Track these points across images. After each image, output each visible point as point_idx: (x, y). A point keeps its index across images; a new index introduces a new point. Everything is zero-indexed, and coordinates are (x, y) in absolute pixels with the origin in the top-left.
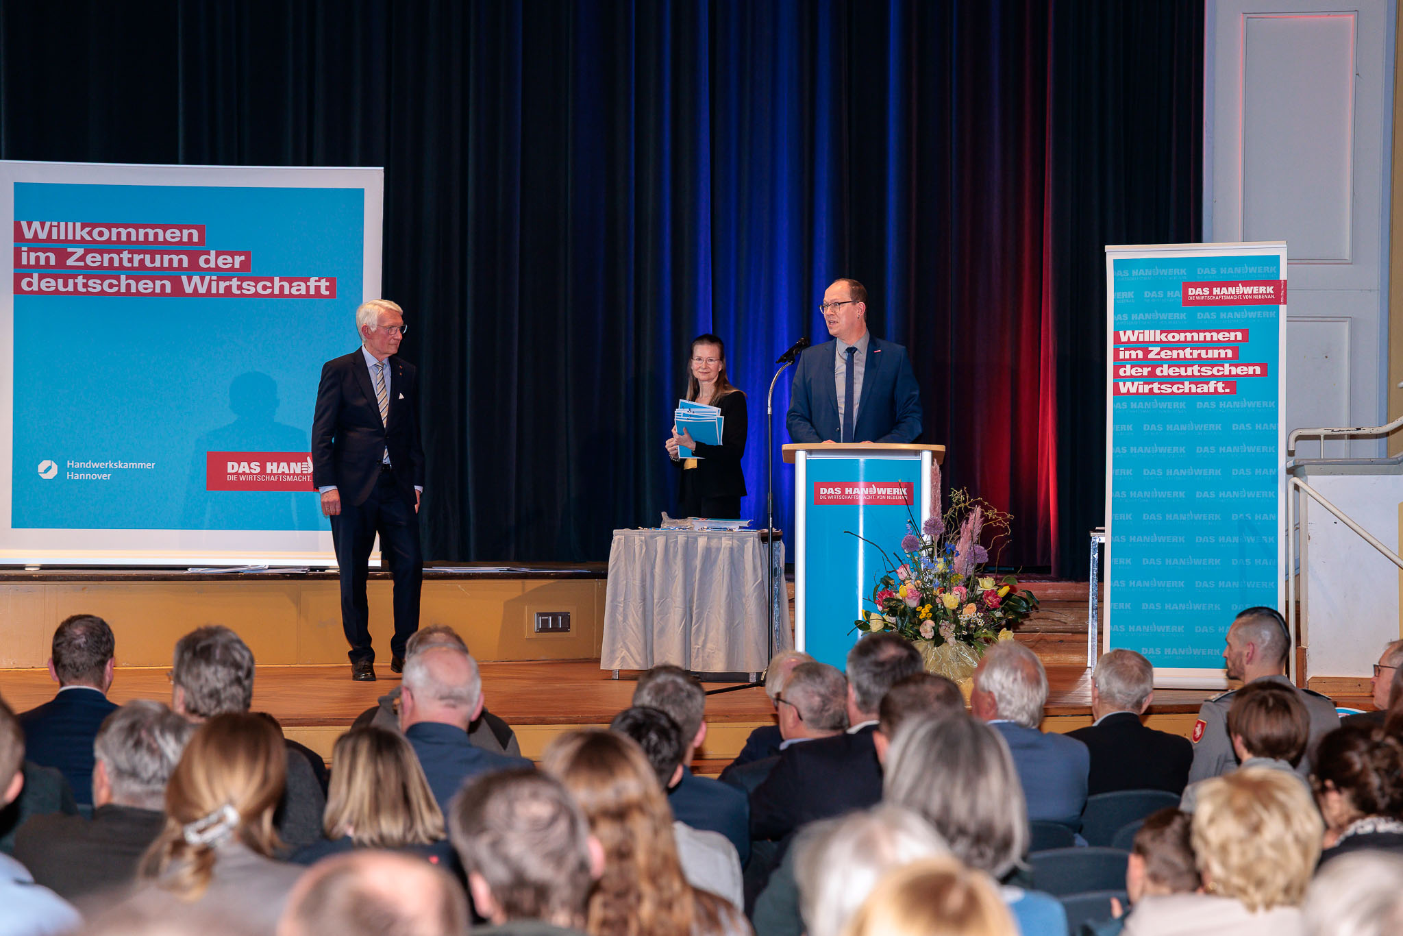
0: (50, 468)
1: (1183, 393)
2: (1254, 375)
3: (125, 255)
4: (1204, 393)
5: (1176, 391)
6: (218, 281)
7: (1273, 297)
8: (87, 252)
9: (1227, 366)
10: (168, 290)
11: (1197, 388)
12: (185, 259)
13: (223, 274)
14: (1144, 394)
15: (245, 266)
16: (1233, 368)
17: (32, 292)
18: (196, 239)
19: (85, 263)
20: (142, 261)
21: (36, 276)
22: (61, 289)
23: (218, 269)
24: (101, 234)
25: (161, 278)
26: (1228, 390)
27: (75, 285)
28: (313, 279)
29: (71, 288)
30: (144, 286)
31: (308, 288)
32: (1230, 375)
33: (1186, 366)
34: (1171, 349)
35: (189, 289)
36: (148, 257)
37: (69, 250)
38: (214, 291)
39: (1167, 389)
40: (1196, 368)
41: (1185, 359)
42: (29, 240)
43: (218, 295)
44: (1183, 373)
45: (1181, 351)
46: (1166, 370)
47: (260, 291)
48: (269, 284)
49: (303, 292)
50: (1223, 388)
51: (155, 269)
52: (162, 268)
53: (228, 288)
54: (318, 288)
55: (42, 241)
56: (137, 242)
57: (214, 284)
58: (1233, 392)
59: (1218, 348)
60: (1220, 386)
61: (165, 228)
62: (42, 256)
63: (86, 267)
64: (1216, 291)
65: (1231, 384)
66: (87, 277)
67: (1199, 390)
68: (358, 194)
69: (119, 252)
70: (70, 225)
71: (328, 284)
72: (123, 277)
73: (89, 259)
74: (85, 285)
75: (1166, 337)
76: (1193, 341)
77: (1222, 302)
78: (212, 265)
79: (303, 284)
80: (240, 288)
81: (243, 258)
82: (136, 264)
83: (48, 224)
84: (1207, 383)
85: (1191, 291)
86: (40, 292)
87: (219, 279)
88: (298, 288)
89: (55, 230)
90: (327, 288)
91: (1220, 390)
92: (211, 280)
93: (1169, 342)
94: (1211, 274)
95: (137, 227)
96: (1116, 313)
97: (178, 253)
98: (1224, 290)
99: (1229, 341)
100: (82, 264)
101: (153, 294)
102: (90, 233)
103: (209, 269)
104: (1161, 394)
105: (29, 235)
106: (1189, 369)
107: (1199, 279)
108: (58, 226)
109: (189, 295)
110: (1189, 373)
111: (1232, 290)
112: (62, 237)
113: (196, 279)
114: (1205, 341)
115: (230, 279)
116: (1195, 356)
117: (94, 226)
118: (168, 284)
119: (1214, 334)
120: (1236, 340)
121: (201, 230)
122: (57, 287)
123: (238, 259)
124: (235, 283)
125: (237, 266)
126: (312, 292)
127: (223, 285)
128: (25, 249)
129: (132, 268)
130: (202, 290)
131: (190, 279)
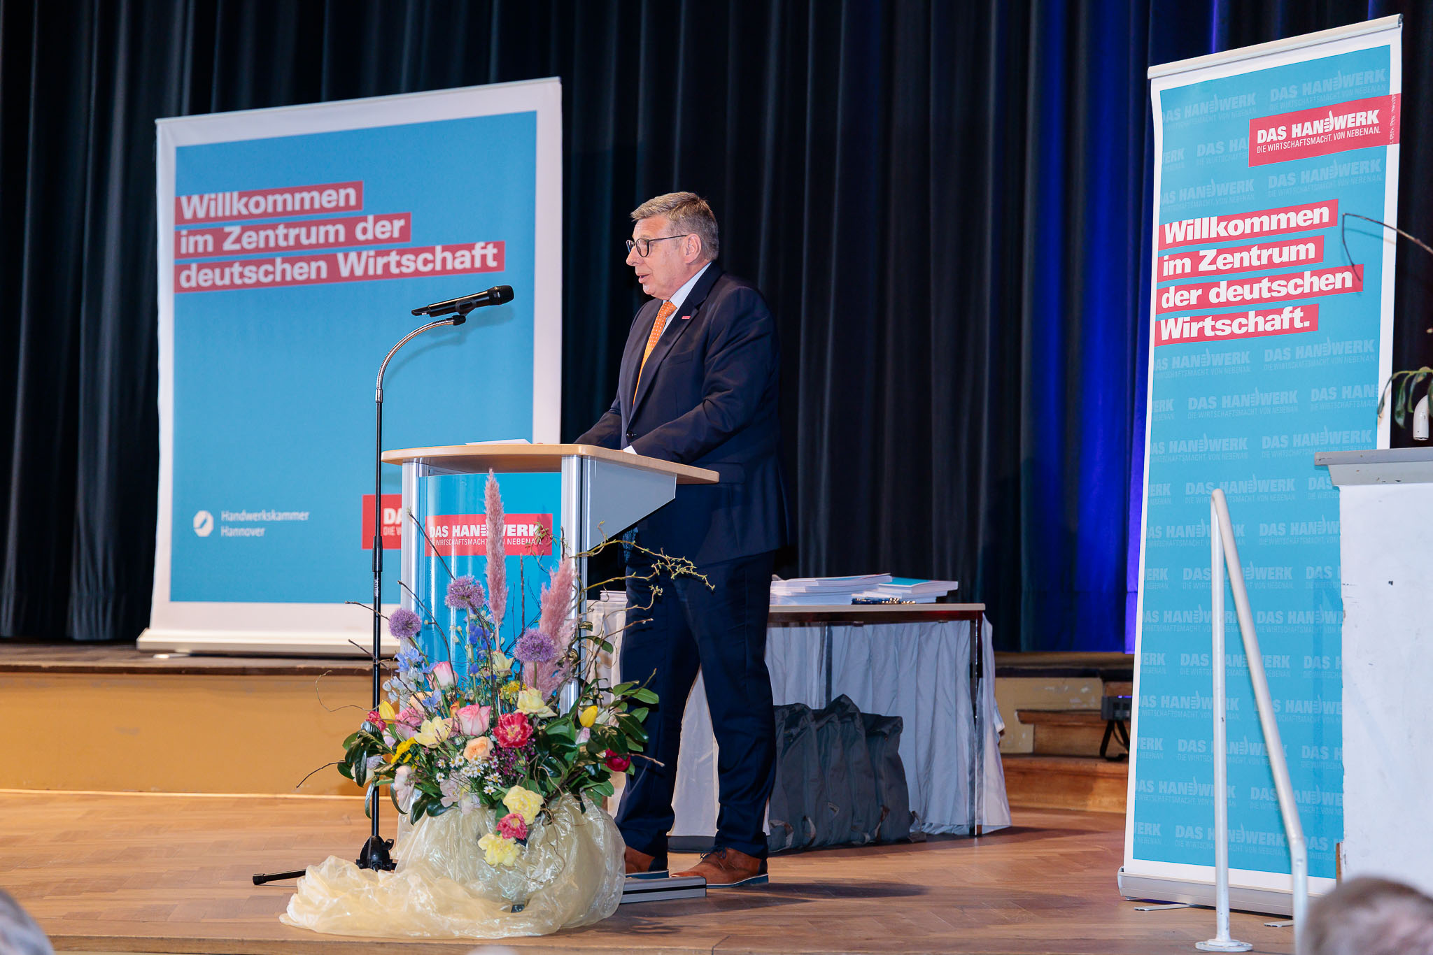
0: (205, 522)
1: (1247, 335)
2: (1344, 290)
3: (281, 231)
4: (1275, 332)
5: (1237, 331)
6: (375, 257)
7: (1377, 130)
8: (244, 230)
9: (1307, 275)
10: (324, 275)
11: (1266, 322)
12: (341, 228)
13: (381, 247)
14: (1190, 339)
15: (405, 232)
16: (1316, 280)
17: (190, 289)
18: (353, 202)
19: (242, 247)
20: (297, 237)
21: (194, 267)
22: (219, 283)
23: (376, 240)
24: (257, 205)
25: (316, 259)
26: (1307, 324)
27: (232, 274)
28: (480, 245)
29: (227, 281)
30: (300, 271)
31: (473, 258)
32: (1312, 294)
33: (1252, 282)
34: (1232, 251)
35: (345, 272)
36: (303, 231)
37: (227, 229)
38: (371, 272)
39: (1224, 327)
40: (1265, 283)
41: (1251, 268)
42: (188, 221)
43: (376, 277)
44: (1248, 297)
45: (1245, 254)
46: (1223, 293)
47: (422, 268)
48: (430, 257)
49: (468, 265)
50: (1302, 320)
51: (311, 246)
52: (318, 245)
53: (387, 266)
54: (484, 257)
55: (201, 220)
56: (293, 212)
57: (371, 261)
58: (1314, 327)
59: (1297, 243)
60: (1298, 314)
61: (321, 189)
62: (200, 239)
63: (243, 251)
64: (1296, 130)
65: (1311, 313)
66: (244, 264)
67: (1268, 328)
68: (529, 119)
69: (274, 227)
70: (228, 195)
71: (495, 251)
72: (278, 261)
73: (245, 240)
74: (242, 275)
75: (1226, 228)
76: (1262, 233)
77: (1306, 151)
78: (370, 236)
79: (466, 253)
80: (399, 264)
81: (402, 222)
82: (292, 242)
83: (206, 197)
84: (1280, 312)
85: (1263, 136)
86: (199, 288)
87: (379, 254)
88: (462, 259)
89: (213, 203)
90: (495, 257)
91: (1298, 324)
92: (368, 257)
93: (1230, 238)
94: (1287, 99)
95: (292, 191)
97: (334, 222)
98: (1308, 128)
99: (1312, 227)
100: (237, 247)
101: (308, 281)
102: (246, 205)
103: (367, 242)
104: (1216, 338)
105: (188, 215)
106: (1256, 286)
107: (1273, 110)
108: (216, 200)
109: (346, 279)
110: (1256, 295)
111: (1319, 126)
112: (220, 214)
113: (353, 256)
114: (1279, 231)
115: (387, 253)
116: (1264, 261)
117: (250, 194)
118: (323, 265)
119: (1292, 215)
120: (1321, 224)
121: (358, 186)
122: (213, 280)
123: (399, 224)
124: (393, 258)
125: (396, 234)
126: (478, 264)
127: (381, 261)
128: (184, 232)
129: (288, 248)
130: (359, 272)
131: (346, 256)
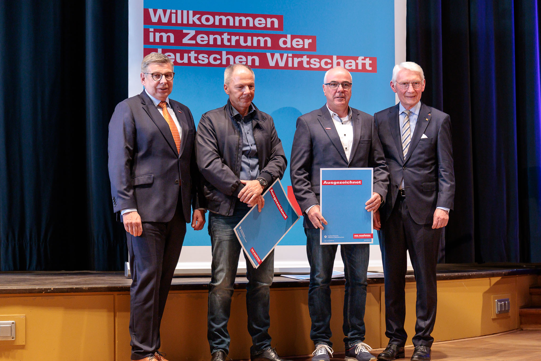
3: (226, 36)
6: (293, 57)
8: (198, 33)
10: (257, 63)
12: (269, 40)
13: (297, 53)
15: (312, 46)
18: (276, 26)
21: (160, 50)
23: (292, 48)
24: (208, 20)
25: (252, 54)
28: (360, 58)
31: (357, 64)
35: (272, 63)
36: (242, 38)
37: (185, 31)
42: (154, 24)
49: (354, 67)
51: (247, 47)
52: (252, 47)
53: (300, 63)
54: (364, 65)
55: (165, 24)
56: (234, 27)
57: (290, 60)
62: (165, 36)
63: (197, 44)
66: (198, 52)
69: (221, 34)
70: (185, 12)
71: (371, 62)
72: (224, 53)
73: (199, 39)
74: (197, 59)
78: (289, 45)
79: (353, 62)
80: (309, 63)
81: (310, 41)
82: (233, 43)
83: (168, 12)
88: (350, 64)
89: (174, 16)
90: (370, 65)
92: (288, 57)
95: (234, 15)
97: (264, 36)
100: (194, 42)
102: (199, 19)
103: (286, 49)
105: (155, 19)
108: (176, 13)
109: (272, 67)
112: (179, 21)
113: (277, 56)
115: (301, 56)
117: (202, 14)
118: (257, 59)
121: (280, 18)
123: (307, 42)
124: (305, 59)
125: (306, 46)
126: (360, 67)
127: (296, 60)
128: (151, 30)
129: (231, 46)
130: (282, 64)
131: (273, 55)
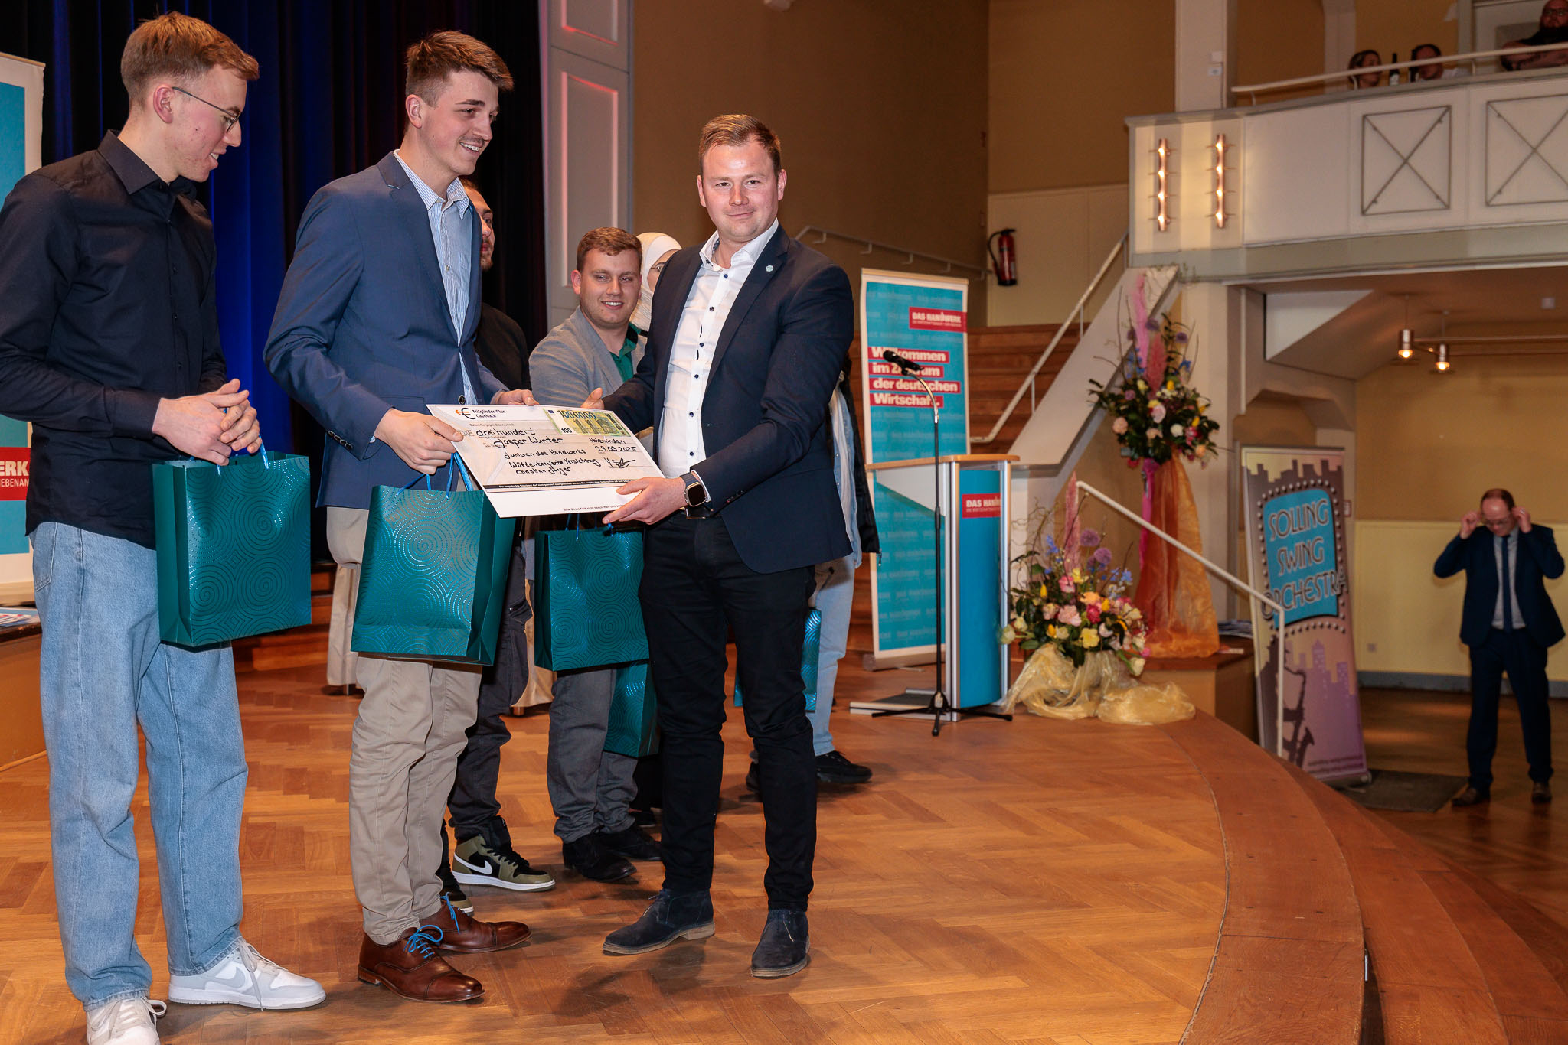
1: (912, 405)
5: (908, 403)
9: (937, 382)
14: (890, 405)
16: (941, 385)
32: (938, 391)
39: (904, 401)
44: (912, 388)
59: (932, 367)
65: (939, 399)
84: (926, 397)
94: (925, 302)
96: (869, 330)
99: (937, 361)
104: (899, 405)
107: (919, 306)
110: (915, 388)
120: (941, 362)
